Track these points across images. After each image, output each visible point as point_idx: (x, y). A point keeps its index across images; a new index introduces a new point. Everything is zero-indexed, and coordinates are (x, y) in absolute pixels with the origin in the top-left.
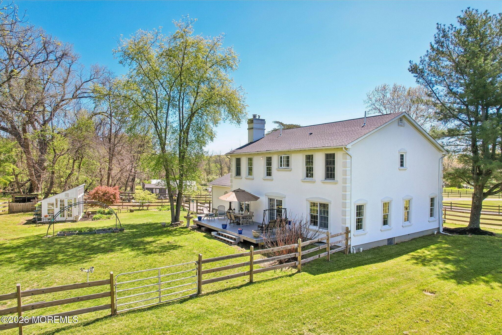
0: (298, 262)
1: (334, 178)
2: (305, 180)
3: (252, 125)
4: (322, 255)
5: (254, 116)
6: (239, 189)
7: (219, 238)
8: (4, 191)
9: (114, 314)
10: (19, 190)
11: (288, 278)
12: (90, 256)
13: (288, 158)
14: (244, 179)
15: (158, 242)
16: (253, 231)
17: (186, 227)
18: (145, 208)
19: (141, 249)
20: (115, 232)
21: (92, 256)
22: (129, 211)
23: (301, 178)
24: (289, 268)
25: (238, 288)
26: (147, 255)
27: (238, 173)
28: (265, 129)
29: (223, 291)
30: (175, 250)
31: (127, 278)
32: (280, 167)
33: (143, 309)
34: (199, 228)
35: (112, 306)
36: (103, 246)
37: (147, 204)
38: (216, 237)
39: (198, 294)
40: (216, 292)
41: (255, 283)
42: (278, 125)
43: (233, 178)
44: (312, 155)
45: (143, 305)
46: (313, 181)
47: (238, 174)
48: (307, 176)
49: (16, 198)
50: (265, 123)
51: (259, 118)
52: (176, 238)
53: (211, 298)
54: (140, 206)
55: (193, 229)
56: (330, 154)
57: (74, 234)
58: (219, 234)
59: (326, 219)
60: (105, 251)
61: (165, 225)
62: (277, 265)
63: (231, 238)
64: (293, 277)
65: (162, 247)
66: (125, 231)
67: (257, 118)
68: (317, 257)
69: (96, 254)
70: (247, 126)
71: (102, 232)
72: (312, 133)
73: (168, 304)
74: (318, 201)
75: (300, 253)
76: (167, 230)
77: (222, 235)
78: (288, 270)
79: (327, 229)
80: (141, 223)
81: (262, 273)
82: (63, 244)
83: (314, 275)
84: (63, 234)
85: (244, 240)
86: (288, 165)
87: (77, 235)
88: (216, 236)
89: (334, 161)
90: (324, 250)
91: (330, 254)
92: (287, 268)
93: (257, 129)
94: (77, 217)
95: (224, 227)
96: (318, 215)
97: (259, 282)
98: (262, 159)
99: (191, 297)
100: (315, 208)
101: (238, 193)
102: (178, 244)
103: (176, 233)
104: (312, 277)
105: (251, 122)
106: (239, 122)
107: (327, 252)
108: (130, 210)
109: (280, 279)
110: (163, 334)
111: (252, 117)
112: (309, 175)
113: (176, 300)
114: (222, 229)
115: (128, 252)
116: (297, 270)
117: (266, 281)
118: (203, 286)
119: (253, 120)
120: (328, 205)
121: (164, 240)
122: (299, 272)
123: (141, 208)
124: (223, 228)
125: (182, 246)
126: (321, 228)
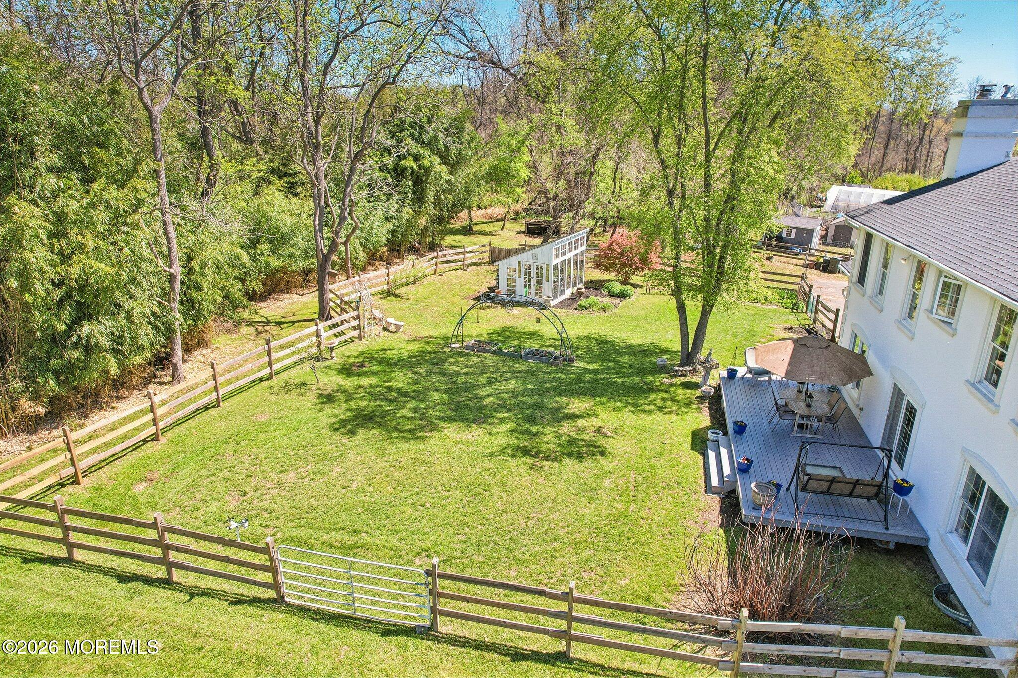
2: (973, 390)
3: (964, 124)
7: (707, 456)
9: (279, 601)
14: (867, 298)
15: (582, 422)
20: (552, 365)
23: (969, 377)
27: (863, 277)
30: (577, 462)
35: (276, 586)
38: (707, 449)
39: (430, 630)
43: (852, 286)
47: (862, 280)
48: (989, 379)
52: (629, 419)
55: (704, 397)
57: (488, 351)
58: (717, 445)
63: (721, 473)
65: (570, 441)
66: (575, 364)
71: (533, 358)
73: (367, 623)
75: (738, 647)
76: (651, 383)
77: (718, 453)
84: (473, 348)
86: (953, 314)
87: (491, 356)
88: (710, 445)
94: (547, 301)
96: (977, 519)
98: (903, 262)
102: (606, 443)
103: (651, 403)
105: (963, 110)
112: (994, 376)
114: (732, 431)
119: (967, 108)
121: (601, 418)
124: (735, 432)
125: (609, 451)
126: (975, 562)
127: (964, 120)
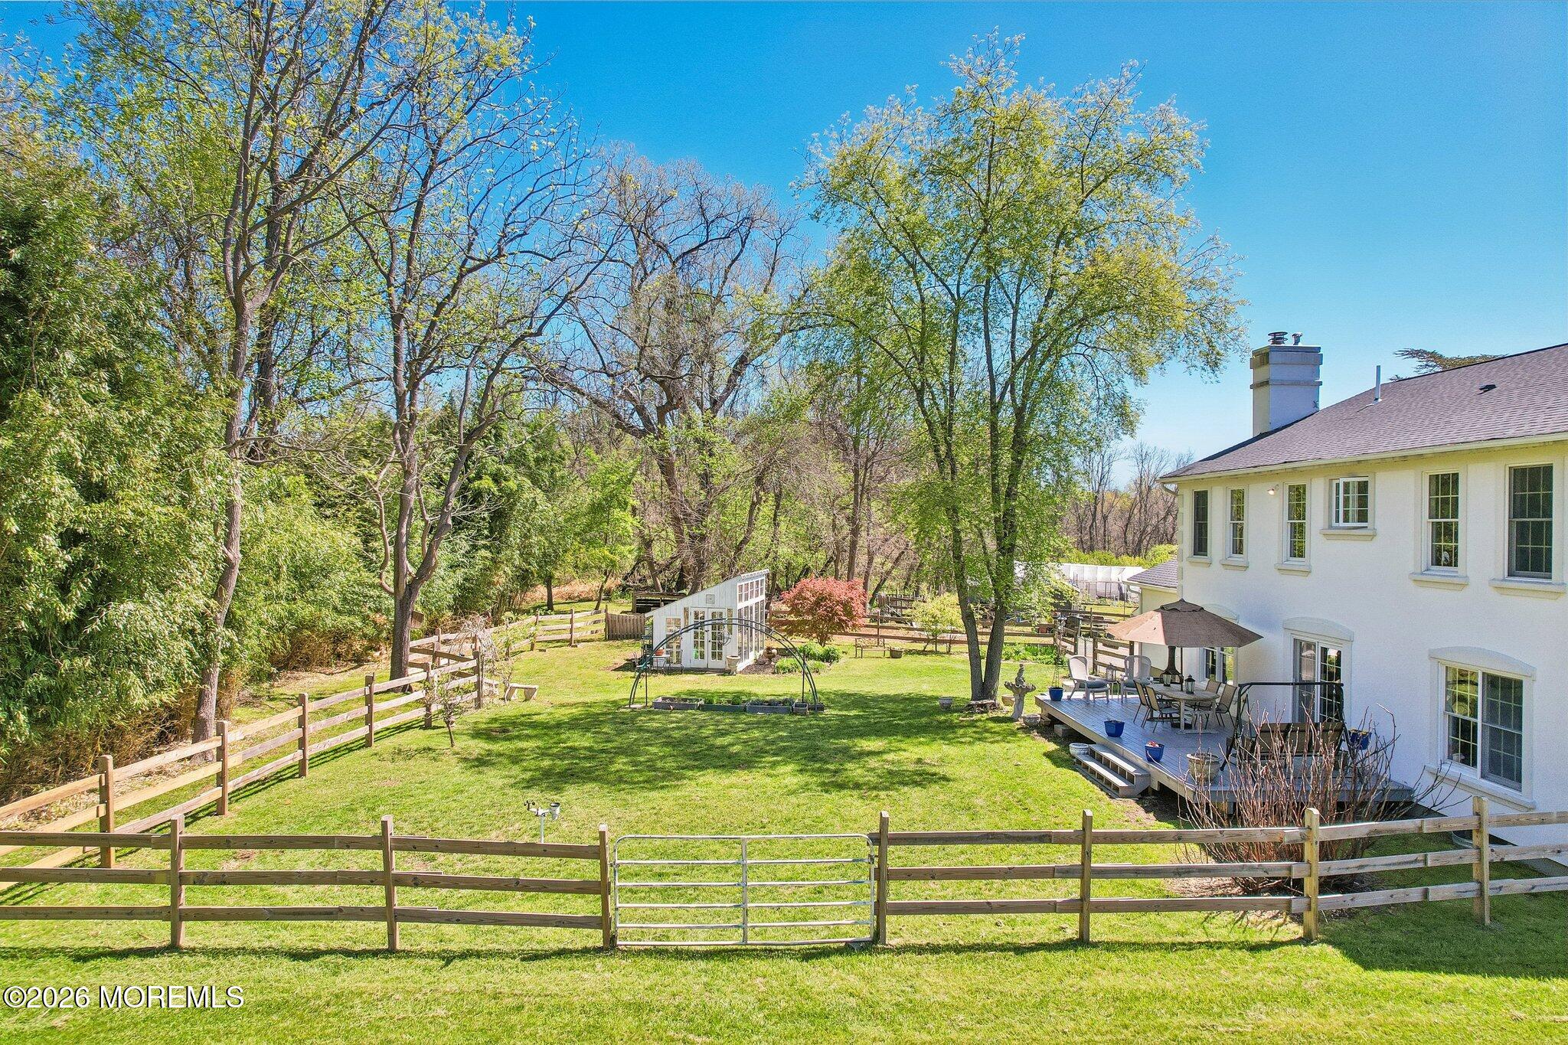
0: (1305, 901)
1: (1549, 570)
2: (1424, 578)
3: (1265, 372)
4: (1441, 892)
5: (1277, 337)
6: (1182, 601)
7: (1087, 767)
8: (624, 582)
9: (610, 946)
10: (655, 580)
11: (1245, 954)
12: (684, 772)
13: (1363, 487)
14: (1216, 565)
15: (890, 757)
16: (1189, 756)
17: (1011, 720)
18: (942, 648)
19: (827, 770)
20: (796, 714)
21: (690, 773)
22: (888, 654)
23: (1412, 569)
24: (1275, 917)
25: (1020, 950)
26: (827, 792)
27: (1200, 546)
28: (1320, 383)
29: (958, 949)
30: (919, 788)
31: (723, 850)
32: (1334, 524)
33: (687, 952)
34: (1048, 726)
35: (602, 922)
36: (735, 749)
37: (947, 636)
38: (1079, 762)
39: (873, 944)
40: (935, 949)
41: (1095, 945)
42: (1415, 362)
43: (1185, 564)
44: (1456, 475)
45: (700, 941)
46: (1456, 580)
47: (1200, 550)
48: (1437, 562)
49: (639, 601)
50: (1319, 360)
51: (1297, 342)
52: (951, 750)
53: (904, 965)
54: (927, 641)
55: (1031, 727)
56: (1535, 471)
57: (691, 707)
58: (1092, 755)
59: (1514, 742)
60: (730, 762)
61: (950, 705)
62: (1236, 895)
63: (1122, 774)
64: (1264, 954)
65: (890, 772)
66: (827, 711)
67: (1289, 342)
68: (1414, 894)
69: (701, 768)
70: (1248, 376)
71: (763, 710)
72: (1493, 387)
73: (769, 953)
74: (1480, 666)
75: (1312, 869)
76: (946, 721)
77: (1100, 760)
78: (1263, 924)
79: (1516, 784)
80: (892, 692)
81: (1153, 915)
82: (648, 731)
83: (1367, 966)
84: (666, 705)
85: (1161, 785)
86: (1363, 516)
87: (699, 712)
88: (1081, 758)
89: (1548, 499)
90: (1461, 873)
91: (1488, 893)
92: (1268, 914)
93: (1282, 383)
94: (733, 662)
95: (1113, 731)
96: (1479, 721)
97: (1110, 947)
98: (1271, 492)
99: (849, 948)
100: (1467, 691)
101: (1175, 614)
102: (941, 771)
103: (964, 735)
104: (1353, 971)
105: (1261, 358)
106: (1213, 362)
107: (1473, 886)
108: (892, 651)
109: (1202, 952)
110: (684, 1041)
111: (1265, 342)
112: (1444, 554)
113: (797, 948)
114: (1105, 735)
115: (788, 775)
116: (1298, 931)
117: (1146, 947)
118: (892, 921)
119: (1267, 354)
120: (1519, 684)
121: (913, 752)
122: (1306, 940)
123: (930, 647)
124: (1110, 735)
125: (952, 777)
126: (1492, 776)
127: (1265, 368)
